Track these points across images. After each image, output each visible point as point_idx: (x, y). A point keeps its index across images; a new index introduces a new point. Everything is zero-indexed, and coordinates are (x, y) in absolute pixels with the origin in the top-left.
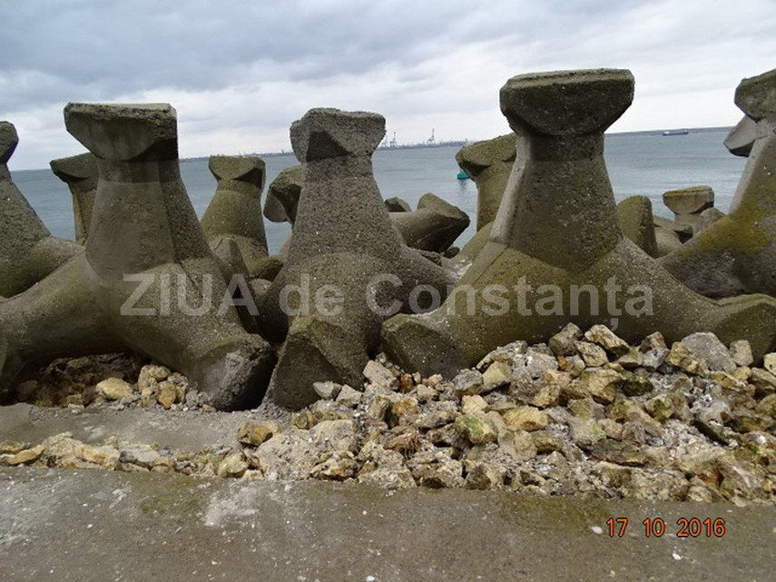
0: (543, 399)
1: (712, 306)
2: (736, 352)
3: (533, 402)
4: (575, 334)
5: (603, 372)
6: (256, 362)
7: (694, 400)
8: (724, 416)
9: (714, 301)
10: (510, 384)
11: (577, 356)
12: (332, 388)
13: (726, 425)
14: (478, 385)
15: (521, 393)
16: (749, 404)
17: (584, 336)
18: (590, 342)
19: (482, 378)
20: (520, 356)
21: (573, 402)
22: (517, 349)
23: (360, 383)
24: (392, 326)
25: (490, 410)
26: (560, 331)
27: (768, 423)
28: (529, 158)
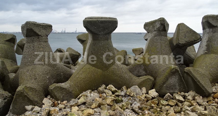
0: (94, 106)
1: (138, 79)
2: (142, 90)
3: (91, 107)
4: (104, 88)
5: (110, 97)
6: (6, 100)
7: (133, 103)
8: (139, 107)
9: (138, 78)
10: (86, 102)
11: (104, 94)
12: (31, 107)
13: (139, 109)
14: (76, 103)
15: (88, 105)
16: (145, 104)
17: (106, 88)
18: (108, 89)
19: (78, 101)
20: (89, 94)
21: (102, 106)
22: (88, 92)
23: (41, 105)
24: (52, 87)
25: (79, 110)
26: (100, 87)
27: (149, 108)
28: (92, 39)
